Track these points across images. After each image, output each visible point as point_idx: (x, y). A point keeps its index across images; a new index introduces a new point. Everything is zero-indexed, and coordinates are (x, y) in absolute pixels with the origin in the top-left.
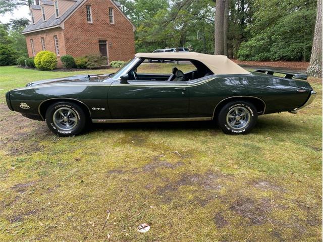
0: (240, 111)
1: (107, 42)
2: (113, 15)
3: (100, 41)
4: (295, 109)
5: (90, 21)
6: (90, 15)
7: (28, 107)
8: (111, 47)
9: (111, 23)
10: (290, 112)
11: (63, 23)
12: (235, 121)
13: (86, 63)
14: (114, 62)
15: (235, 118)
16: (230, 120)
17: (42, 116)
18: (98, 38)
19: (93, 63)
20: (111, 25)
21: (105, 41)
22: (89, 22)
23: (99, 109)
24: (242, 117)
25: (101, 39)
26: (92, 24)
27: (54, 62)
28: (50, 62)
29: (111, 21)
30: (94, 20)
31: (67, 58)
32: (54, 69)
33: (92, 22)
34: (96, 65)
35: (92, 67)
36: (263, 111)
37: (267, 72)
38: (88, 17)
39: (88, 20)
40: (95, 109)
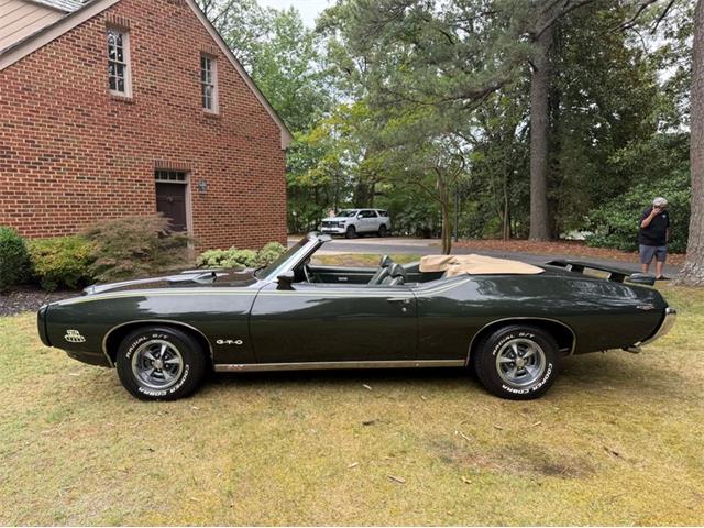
0: (523, 347)
1: (188, 180)
2: (214, 80)
3: (159, 173)
4: (636, 344)
5: (122, 89)
6: (122, 67)
7: (82, 339)
8: (202, 196)
9: (206, 110)
10: (625, 349)
12: (515, 369)
13: (90, 261)
14: (218, 253)
15: (514, 363)
16: (505, 367)
17: (108, 357)
18: (150, 160)
20: (207, 116)
21: (182, 175)
22: (116, 93)
23: (230, 342)
24: (527, 358)
25: (164, 166)
26: (128, 102)
29: (206, 102)
30: (138, 88)
33: (128, 94)
36: (571, 347)
37: (569, 268)
39: (111, 87)
40: (222, 342)
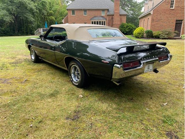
3: (176, 21)
6: (173, 4)
11: (152, 10)
13: (160, 35)
18: (175, 19)
19: (164, 35)
21: (182, 21)
25: (178, 20)
27: (142, 33)
28: (140, 34)
30: (175, 7)
31: (149, 31)
32: (141, 38)
33: (173, 8)
34: (166, 36)
35: (163, 37)
38: (171, 5)
39: (171, 7)
